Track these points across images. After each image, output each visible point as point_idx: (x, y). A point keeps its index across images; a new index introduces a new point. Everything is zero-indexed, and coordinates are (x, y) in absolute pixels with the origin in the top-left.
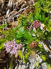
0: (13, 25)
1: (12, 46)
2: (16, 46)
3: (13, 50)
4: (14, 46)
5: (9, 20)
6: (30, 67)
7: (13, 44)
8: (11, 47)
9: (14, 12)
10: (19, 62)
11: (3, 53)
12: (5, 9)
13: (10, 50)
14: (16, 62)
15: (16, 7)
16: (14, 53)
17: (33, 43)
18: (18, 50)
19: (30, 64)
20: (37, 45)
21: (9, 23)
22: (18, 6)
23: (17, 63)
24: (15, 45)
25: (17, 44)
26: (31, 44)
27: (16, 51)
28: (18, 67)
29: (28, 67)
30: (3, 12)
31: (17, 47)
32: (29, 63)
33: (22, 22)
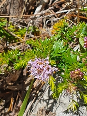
0: (43, 32)
1: (41, 67)
2: (48, 69)
4: (44, 68)
5: (38, 23)
6: (54, 107)
7: (44, 64)
8: (39, 69)
9: (49, 11)
10: (39, 95)
11: (17, 74)
12: (36, 3)
13: (37, 72)
14: (34, 95)
15: (53, 4)
17: (76, 70)
19: (56, 102)
20: (83, 76)
21: (36, 28)
22: (57, 4)
23: (34, 97)
24: (47, 66)
25: (50, 66)
26: (73, 72)
28: (34, 102)
29: (50, 107)
30: (31, 7)
31: (50, 70)
32: (54, 101)
33: (62, 33)
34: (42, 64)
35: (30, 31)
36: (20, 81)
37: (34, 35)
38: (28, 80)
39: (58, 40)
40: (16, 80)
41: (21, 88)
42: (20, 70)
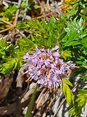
0: (46, 10)
1: (46, 64)
2: (59, 66)
3: (49, 76)
4: (52, 66)
7: (51, 57)
8: (44, 67)
11: (6, 84)
13: (39, 73)
16: (50, 85)
18: (61, 77)
21: (34, 4)
24: (56, 62)
25: (62, 61)
27: (55, 79)
33: (80, 6)
34: (47, 57)
35: (24, 9)
36: (11, 98)
37: (31, 16)
38: (26, 96)
39: (73, 19)
40: (5, 95)
41: (14, 109)
42: (10, 77)
